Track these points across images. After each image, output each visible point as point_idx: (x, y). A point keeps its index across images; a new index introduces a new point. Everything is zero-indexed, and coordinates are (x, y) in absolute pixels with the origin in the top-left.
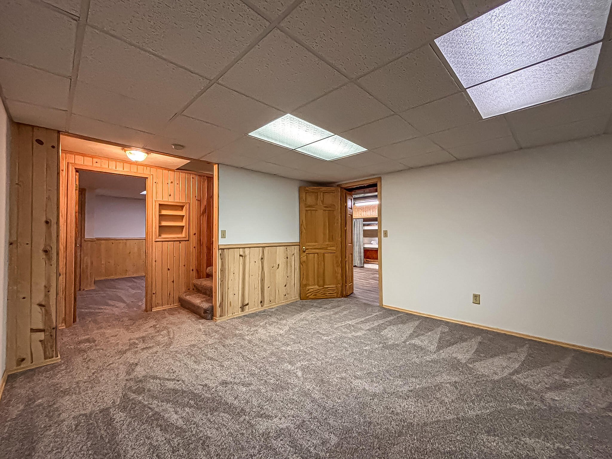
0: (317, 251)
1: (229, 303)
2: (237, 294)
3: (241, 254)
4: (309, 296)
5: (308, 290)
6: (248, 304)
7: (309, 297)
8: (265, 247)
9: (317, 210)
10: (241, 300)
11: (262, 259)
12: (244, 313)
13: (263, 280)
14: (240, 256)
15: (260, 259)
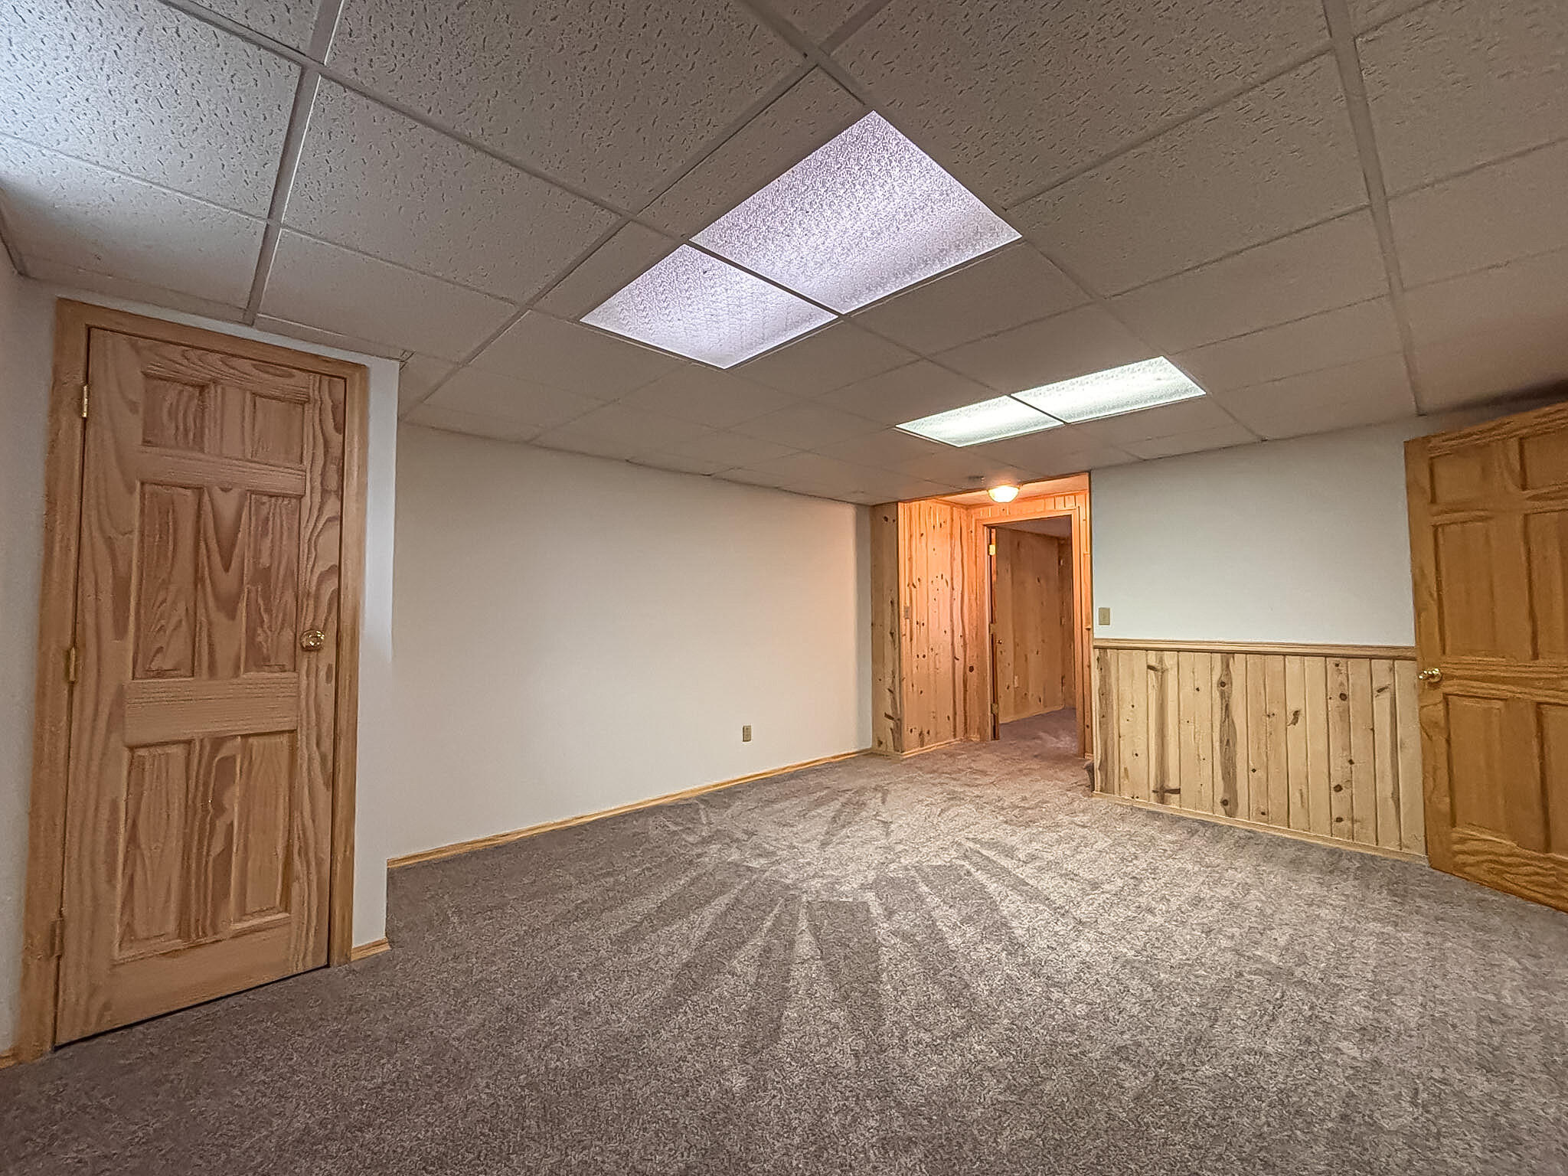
0: (1505, 690)
1: (1122, 770)
2: (1143, 756)
3: (1153, 663)
4: (1465, 864)
5: (1463, 841)
6: (1177, 791)
7: (1467, 869)
8: (1233, 653)
9: (1491, 518)
10: (1157, 777)
11: (1223, 684)
12: (1166, 809)
13: (1228, 743)
14: (1150, 667)
15: (1215, 685)
